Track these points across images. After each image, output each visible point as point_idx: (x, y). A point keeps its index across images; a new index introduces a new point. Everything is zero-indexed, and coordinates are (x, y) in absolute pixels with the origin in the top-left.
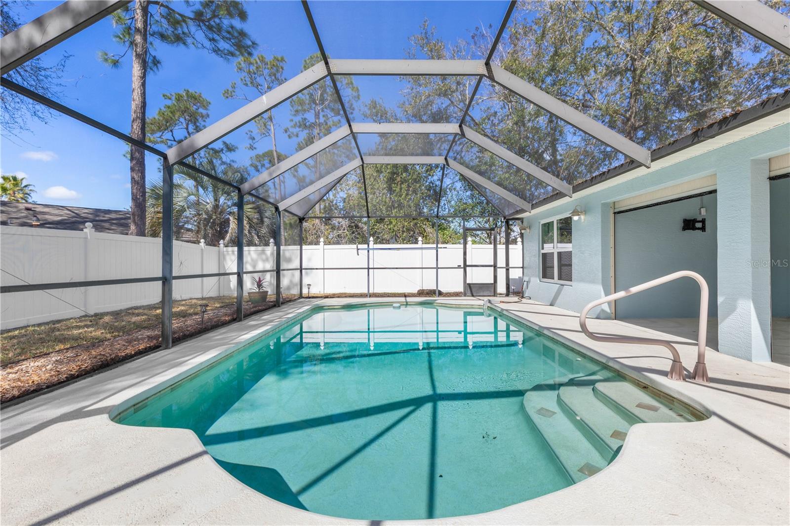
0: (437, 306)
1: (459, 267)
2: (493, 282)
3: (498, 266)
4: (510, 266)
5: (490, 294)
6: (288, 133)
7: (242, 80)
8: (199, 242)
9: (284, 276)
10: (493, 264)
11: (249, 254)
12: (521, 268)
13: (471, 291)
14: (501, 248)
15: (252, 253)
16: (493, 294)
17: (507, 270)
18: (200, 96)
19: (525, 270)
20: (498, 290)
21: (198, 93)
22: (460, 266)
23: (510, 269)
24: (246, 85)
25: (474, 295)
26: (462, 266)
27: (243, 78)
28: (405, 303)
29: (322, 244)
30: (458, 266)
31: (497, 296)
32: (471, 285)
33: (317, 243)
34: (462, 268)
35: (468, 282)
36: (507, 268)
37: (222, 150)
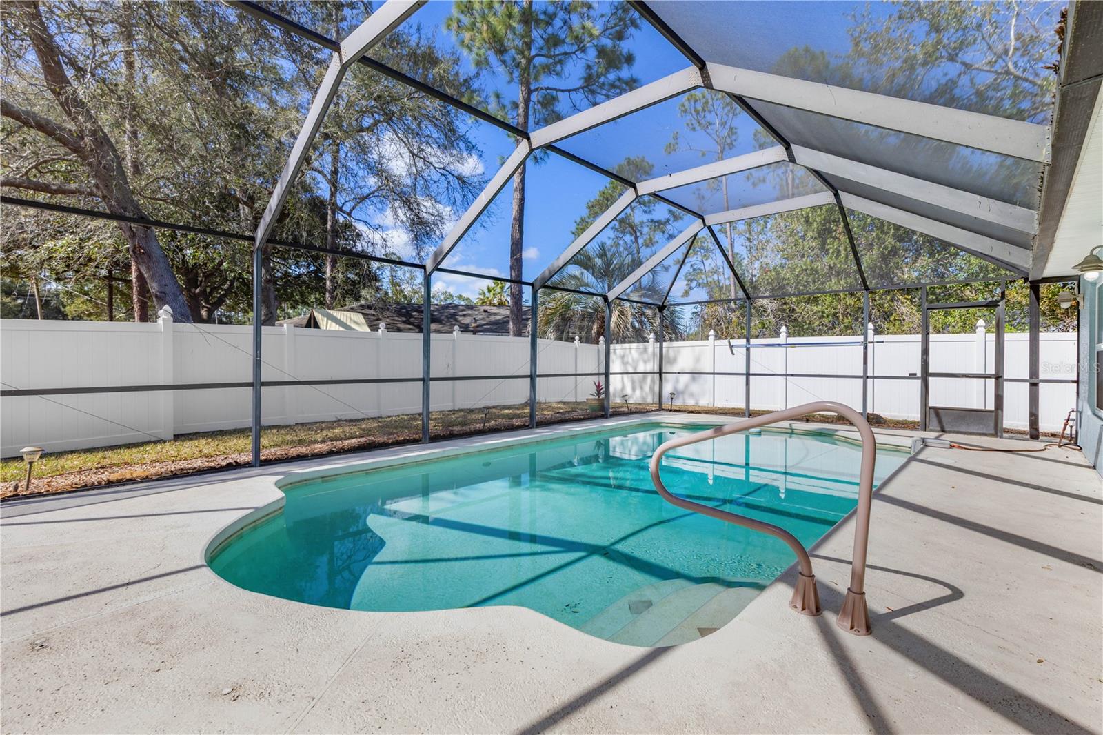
0: (838, 440)
1: (912, 376)
2: (993, 408)
3: (1005, 377)
4: (1041, 377)
5: (985, 432)
6: (751, 181)
7: (688, 125)
8: (573, 339)
9: (667, 381)
10: (994, 373)
11: (630, 352)
12: (1073, 382)
13: (940, 422)
14: (1016, 342)
15: (633, 351)
16: (993, 432)
17: (1034, 385)
18: (643, 161)
19: (1080, 385)
20: (1004, 422)
21: (641, 157)
22: (915, 374)
23: (1041, 385)
24: (694, 129)
25: (947, 428)
26: (919, 375)
27: (689, 122)
28: (789, 431)
29: (711, 338)
30: (910, 374)
31: (1001, 437)
32: (940, 411)
33: (707, 338)
34: (918, 378)
35: (931, 404)
36: (1034, 381)
37: (668, 220)
